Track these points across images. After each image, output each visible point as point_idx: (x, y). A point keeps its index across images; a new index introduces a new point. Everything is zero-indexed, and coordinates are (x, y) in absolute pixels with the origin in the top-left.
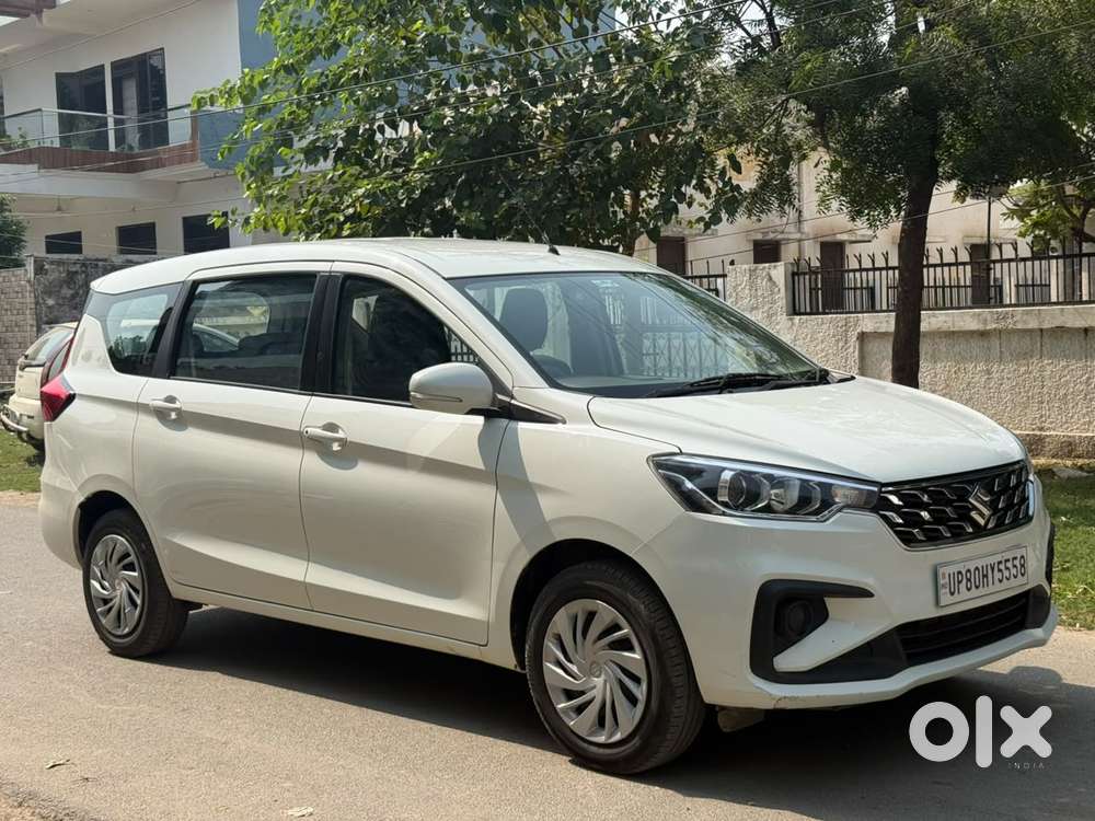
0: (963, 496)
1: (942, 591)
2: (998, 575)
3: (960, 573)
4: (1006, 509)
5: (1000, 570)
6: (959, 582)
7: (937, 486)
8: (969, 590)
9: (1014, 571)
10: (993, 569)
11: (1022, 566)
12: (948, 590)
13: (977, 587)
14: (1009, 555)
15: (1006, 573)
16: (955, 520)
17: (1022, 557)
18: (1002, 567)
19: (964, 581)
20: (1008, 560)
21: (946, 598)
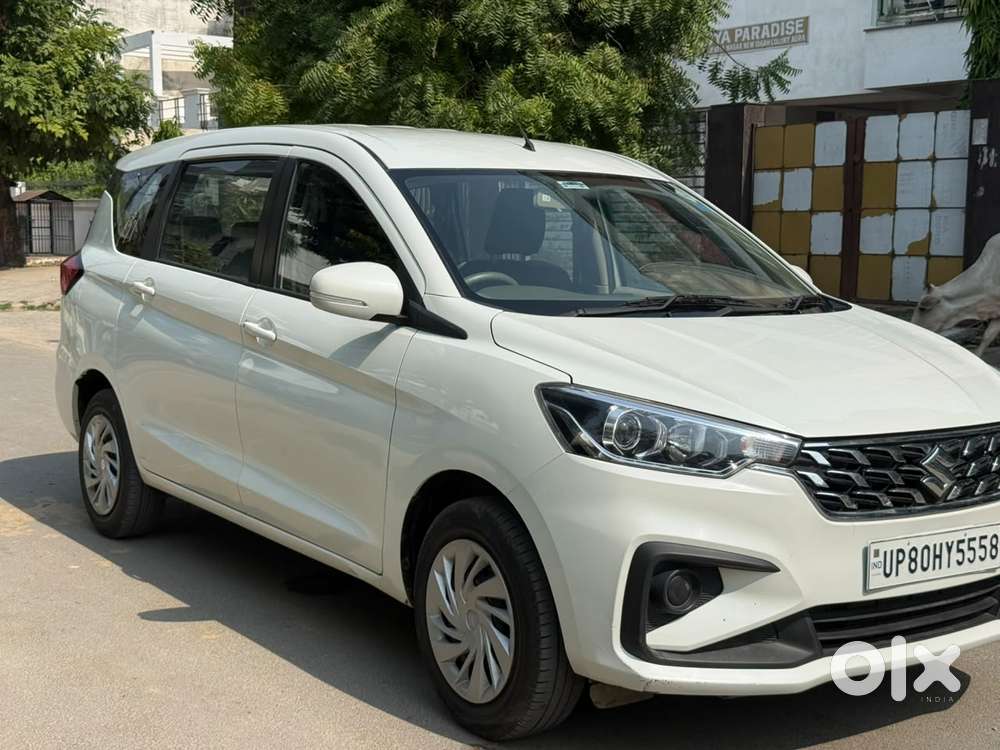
0: (914, 458)
1: (872, 572)
2: (956, 556)
3: (901, 551)
4: (977, 478)
5: (960, 551)
6: (899, 562)
7: (879, 445)
8: (912, 571)
9: (980, 552)
10: (949, 549)
11: (994, 547)
12: (882, 570)
13: (924, 569)
14: (977, 534)
15: (969, 554)
16: (900, 486)
17: (995, 536)
18: (964, 546)
19: (907, 560)
20: (974, 539)
21: (877, 580)
